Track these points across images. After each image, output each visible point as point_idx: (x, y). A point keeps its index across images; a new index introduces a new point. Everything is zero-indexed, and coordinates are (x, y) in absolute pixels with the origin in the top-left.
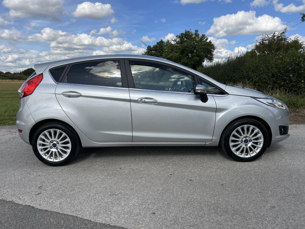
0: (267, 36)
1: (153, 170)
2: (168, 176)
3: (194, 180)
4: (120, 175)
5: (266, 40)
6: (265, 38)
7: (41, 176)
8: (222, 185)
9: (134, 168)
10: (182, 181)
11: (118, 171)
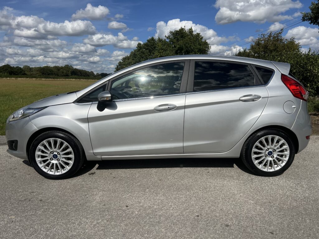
0: (264, 36)
1: (172, 208)
2: (194, 218)
3: (231, 225)
4: (128, 218)
5: (262, 40)
6: (261, 38)
7: (15, 222)
8: (271, 233)
9: (145, 205)
10: (215, 226)
11: (124, 211)
